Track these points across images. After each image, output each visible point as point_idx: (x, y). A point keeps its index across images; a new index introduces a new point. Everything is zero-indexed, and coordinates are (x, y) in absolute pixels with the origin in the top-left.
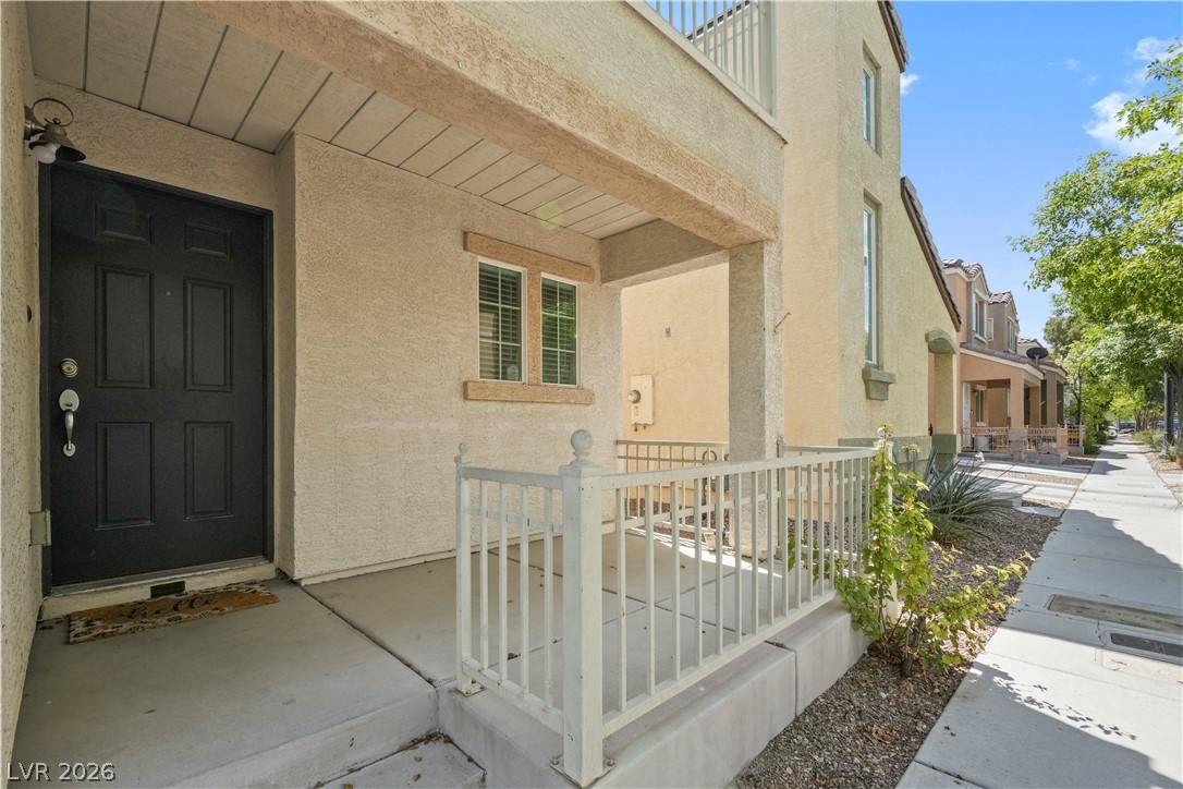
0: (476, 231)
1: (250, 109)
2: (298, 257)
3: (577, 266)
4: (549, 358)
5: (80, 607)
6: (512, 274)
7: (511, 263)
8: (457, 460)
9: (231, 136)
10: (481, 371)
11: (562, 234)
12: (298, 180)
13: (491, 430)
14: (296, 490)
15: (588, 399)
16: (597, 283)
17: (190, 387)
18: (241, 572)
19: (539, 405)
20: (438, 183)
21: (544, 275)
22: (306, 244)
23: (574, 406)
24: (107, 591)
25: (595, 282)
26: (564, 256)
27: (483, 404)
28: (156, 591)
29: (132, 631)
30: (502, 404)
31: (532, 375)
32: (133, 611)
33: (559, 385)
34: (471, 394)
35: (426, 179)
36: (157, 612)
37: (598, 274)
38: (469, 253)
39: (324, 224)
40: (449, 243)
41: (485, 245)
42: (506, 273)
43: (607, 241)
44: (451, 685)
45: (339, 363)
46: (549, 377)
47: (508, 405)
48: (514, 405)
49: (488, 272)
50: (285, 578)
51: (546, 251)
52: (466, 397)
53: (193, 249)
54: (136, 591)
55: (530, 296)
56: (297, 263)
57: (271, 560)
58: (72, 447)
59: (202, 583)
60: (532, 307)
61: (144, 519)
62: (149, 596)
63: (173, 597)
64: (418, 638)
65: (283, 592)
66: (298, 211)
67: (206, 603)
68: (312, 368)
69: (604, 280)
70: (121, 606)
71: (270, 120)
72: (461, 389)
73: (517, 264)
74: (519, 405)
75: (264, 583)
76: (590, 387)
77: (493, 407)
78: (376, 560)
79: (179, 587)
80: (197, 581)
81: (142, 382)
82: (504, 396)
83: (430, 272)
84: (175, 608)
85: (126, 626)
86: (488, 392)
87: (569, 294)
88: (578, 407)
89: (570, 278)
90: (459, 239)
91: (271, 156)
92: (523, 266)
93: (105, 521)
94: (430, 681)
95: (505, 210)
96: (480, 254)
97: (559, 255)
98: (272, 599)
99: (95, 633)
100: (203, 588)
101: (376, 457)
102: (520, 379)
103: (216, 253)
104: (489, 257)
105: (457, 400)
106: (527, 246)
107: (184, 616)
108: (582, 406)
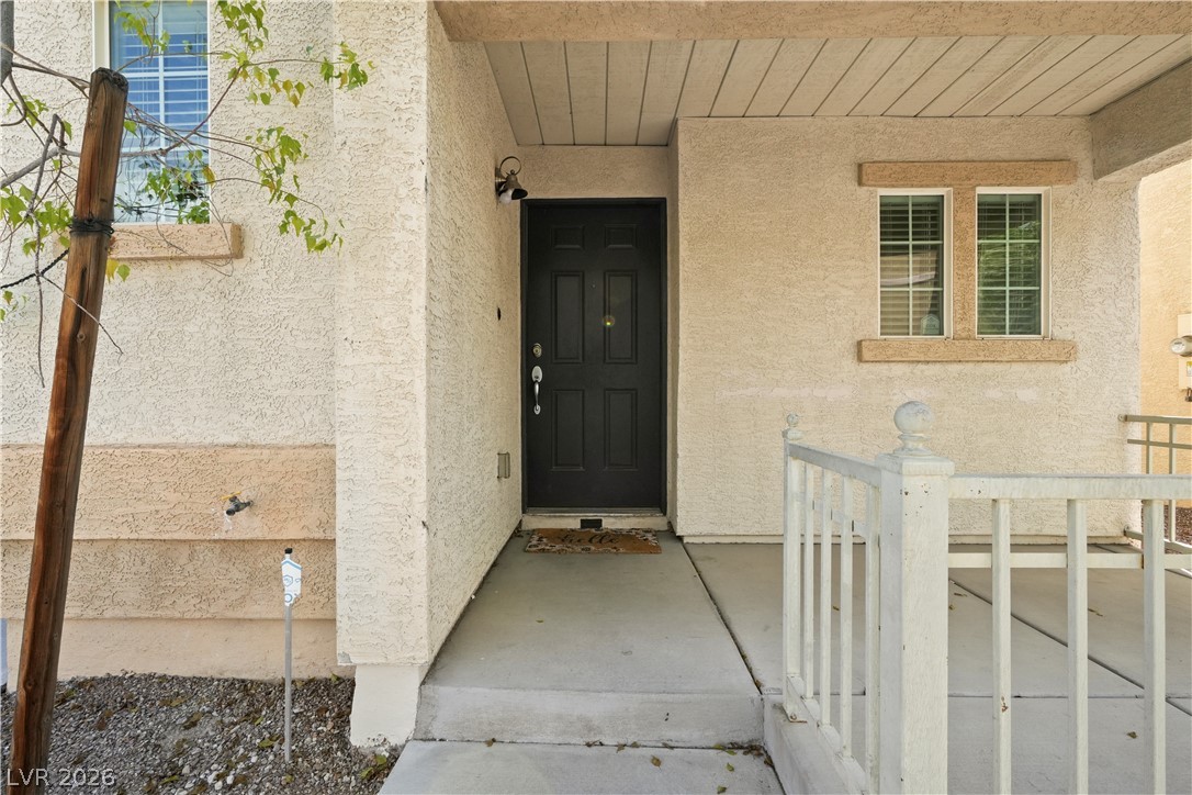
0: (876, 159)
1: (641, 112)
2: (681, 235)
3: (1041, 165)
4: (991, 302)
5: (541, 526)
6: (930, 200)
7: (927, 186)
8: (785, 434)
9: (634, 142)
10: (882, 327)
11: (1014, 127)
12: (681, 160)
13: (895, 398)
14: (679, 452)
15: (1067, 353)
16: (1083, 182)
17: (608, 360)
18: (641, 520)
19: (971, 365)
20: (824, 117)
21: (981, 190)
22: (688, 221)
23: (1034, 366)
24: (555, 517)
25: (1081, 181)
26: (1017, 156)
27: (885, 366)
28: (585, 523)
29: (559, 552)
30: (912, 366)
31: (959, 327)
32: (564, 536)
33: (1007, 336)
34: (867, 355)
35: (810, 119)
36: (579, 541)
37: (1086, 167)
38: (865, 188)
39: (704, 198)
40: (839, 182)
41: (886, 173)
42: (917, 200)
43: (1104, 114)
44: (777, 698)
45: (718, 331)
46: (991, 324)
47: (921, 366)
48: (931, 366)
49: (894, 205)
50: (671, 533)
51: (984, 157)
52: (860, 359)
53: (611, 246)
54: (571, 522)
55: (957, 223)
56: (681, 240)
57: (665, 514)
58: (538, 407)
59: (614, 523)
60: (960, 236)
61: (578, 465)
62: (579, 527)
63: (593, 530)
64: (767, 628)
65: (666, 545)
66: (681, 191)
67: (611, 541)
68: (693, 338)
69: (1099, 173)
70: (562, 530)
71: (658, 117)
72: (855, 350)
73: (936, 186)
74: (938, 366)
75: (656, 533)
76: (1070, 337)
77: (898, 370)
78: (753, 531)
79: (597, 524)
80: (612, 522)
81: (578, 358)
82: (913, 355)
83: (816, 220)
84: (590, 541)
85: (558, 547)
86: (890, 352)
87: (1028, 210)
88: (1042, 367)
89: (1028, 185)
90: (851, 174)
91: (664, 148)
92: (945, 186)
93: (557, 465)
94: (758, 685)
95: (917, 122)
96: (880, 186)
97: (1007, 157)
98: (656, 550)
99: (540, 547)
100: (614, 527)
101: (755, 425)
102: (941, 333)
103: (625, 246)
104: (893, 186)
105: (849, 363)
106: (952, 158)
107: (593, 548)
108: (1052, 365)
